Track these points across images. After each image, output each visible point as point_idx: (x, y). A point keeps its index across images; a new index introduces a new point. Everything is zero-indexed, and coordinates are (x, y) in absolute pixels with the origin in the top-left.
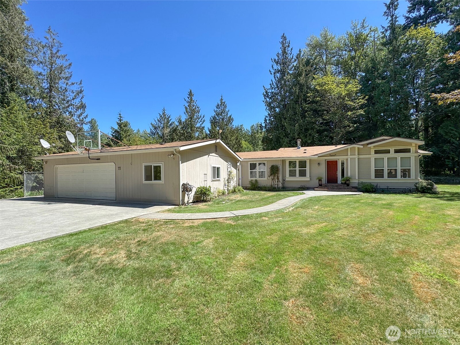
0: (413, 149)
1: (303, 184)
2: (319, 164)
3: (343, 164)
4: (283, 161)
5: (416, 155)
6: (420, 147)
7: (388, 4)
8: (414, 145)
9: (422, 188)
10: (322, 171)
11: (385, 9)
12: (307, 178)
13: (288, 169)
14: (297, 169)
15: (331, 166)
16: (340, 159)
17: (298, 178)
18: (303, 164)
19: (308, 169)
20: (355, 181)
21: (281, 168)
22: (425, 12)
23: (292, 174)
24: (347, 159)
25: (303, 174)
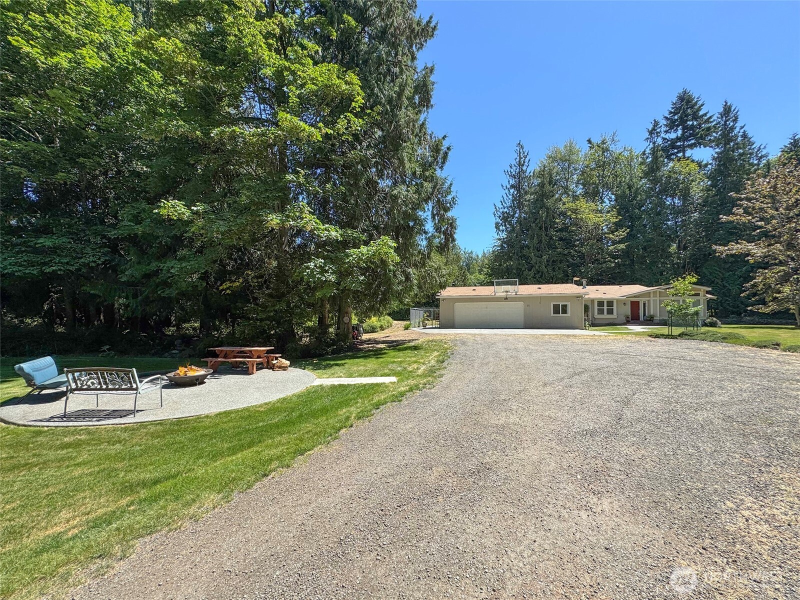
0: (702, 294)
1: (611, 321)
2: (624, 304)
3: (644, 304)
4: (593, 301)
5: (705, 298)
6: (708, 292)
7: (650, 129)
8: (702, 290)
9: (710, 323)
10: (627, 310)
11: (647, 135)
12: (615, 316)
13: (596, 308)
14: (605, 308)
15: (635, 305)
16: (642, 301)
17: (605, 316)
18: (610, 303)
19: (615, 308)
20: (657, 318)
21: (590, 306)
22: (683, 134)
23: (601, 312)
24: (649, 301)
25: (610, 312)
